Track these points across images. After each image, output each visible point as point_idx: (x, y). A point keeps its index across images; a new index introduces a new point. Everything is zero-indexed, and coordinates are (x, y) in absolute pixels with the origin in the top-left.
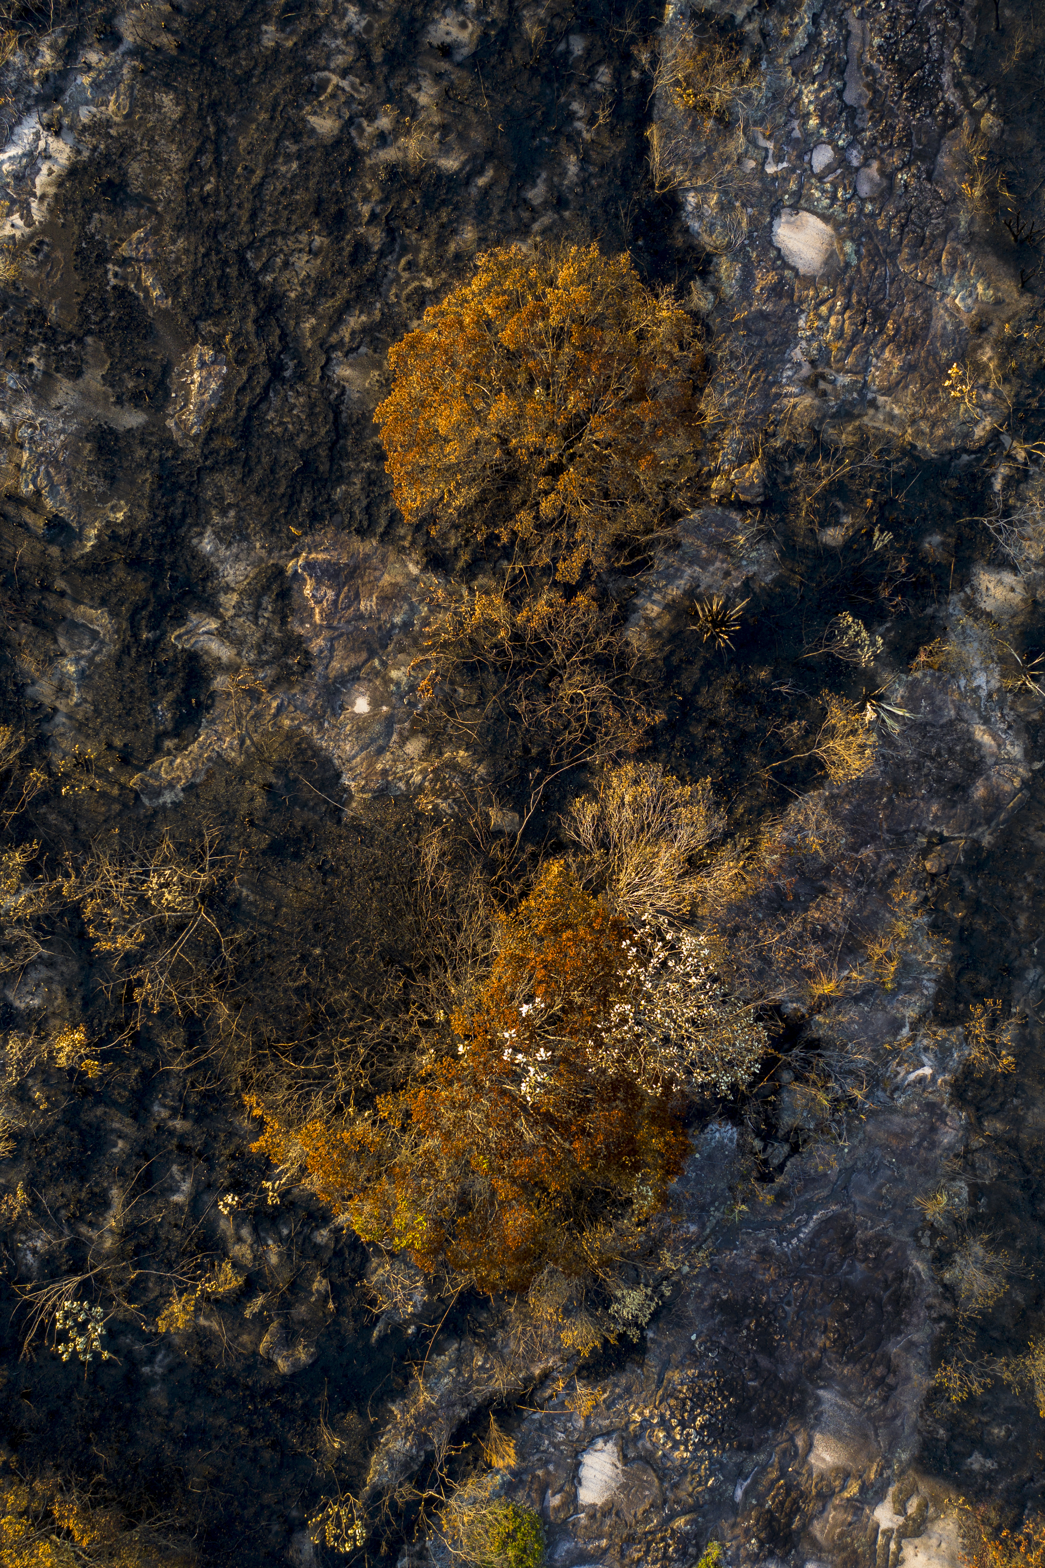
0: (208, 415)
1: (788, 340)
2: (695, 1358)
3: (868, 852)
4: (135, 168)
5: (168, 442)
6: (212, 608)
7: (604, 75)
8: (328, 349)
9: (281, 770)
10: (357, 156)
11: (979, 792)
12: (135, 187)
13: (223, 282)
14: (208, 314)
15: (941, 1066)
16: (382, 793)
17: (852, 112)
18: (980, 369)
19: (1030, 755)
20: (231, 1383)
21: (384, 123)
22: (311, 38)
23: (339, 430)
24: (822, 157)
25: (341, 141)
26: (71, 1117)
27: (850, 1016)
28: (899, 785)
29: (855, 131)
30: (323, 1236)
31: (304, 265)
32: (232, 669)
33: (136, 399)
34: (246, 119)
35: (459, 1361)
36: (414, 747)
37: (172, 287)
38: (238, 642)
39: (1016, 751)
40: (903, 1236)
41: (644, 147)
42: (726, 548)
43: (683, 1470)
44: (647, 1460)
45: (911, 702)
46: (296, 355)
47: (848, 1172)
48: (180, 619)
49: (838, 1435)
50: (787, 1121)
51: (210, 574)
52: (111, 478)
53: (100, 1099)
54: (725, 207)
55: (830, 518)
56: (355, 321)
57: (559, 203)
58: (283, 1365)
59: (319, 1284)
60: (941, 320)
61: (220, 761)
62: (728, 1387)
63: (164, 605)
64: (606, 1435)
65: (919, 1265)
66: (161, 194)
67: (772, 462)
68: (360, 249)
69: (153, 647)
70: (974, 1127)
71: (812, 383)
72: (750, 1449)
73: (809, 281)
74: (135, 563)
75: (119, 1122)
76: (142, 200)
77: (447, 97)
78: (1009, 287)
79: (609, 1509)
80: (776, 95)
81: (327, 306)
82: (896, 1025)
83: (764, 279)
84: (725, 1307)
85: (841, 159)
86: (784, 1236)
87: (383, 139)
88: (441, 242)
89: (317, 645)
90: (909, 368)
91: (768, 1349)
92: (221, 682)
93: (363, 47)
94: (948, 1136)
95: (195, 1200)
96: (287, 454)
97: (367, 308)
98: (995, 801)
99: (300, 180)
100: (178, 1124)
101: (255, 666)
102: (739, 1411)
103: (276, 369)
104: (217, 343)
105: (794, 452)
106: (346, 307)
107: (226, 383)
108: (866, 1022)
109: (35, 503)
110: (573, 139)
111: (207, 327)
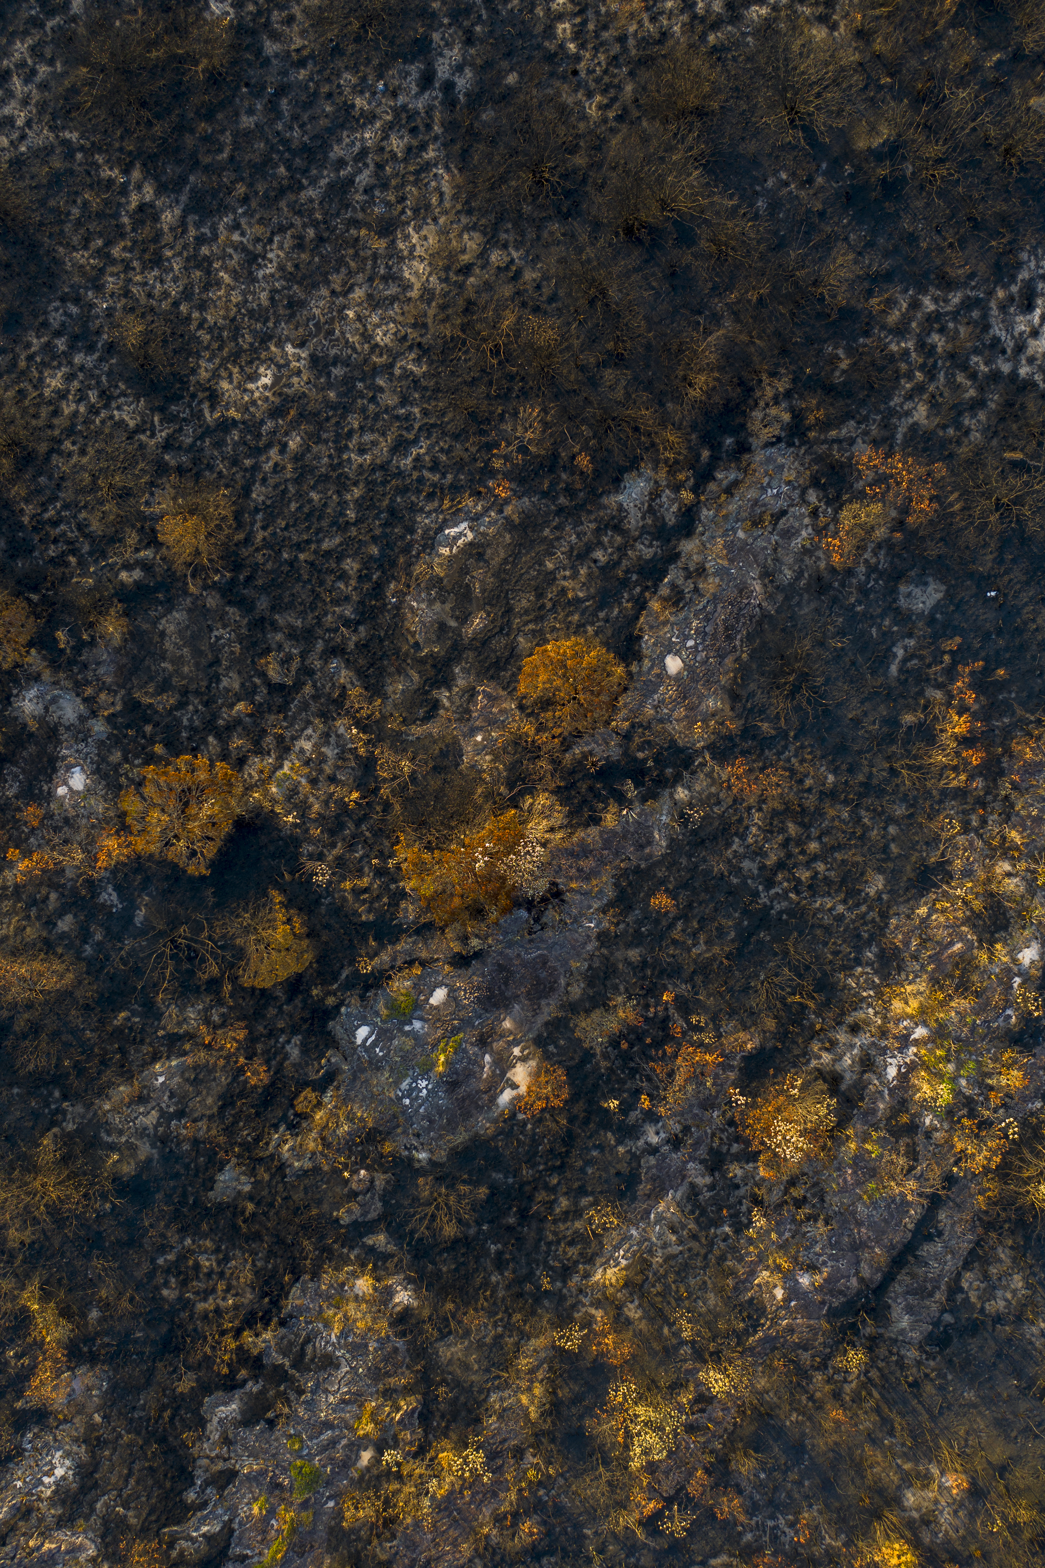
0: (475, 632)
1: (655, 691)
2: (483, 975)
3: (606, 852)
4: (489, 551)
5: (460, 635)
6: (450, 689)
7: (638, 589)
8: (519, 630)
9: (447, 746)
10: (555, 579)
11: (647, 850)
12: (486, 557)
13: (499, 597)
14: (489, 604)
15: (597, 926)
16: (473, 767)
17: (706, 634)
18: (708, 726)
19: (668, 847)
20: (346, 916)
21: (567, 573)
22: (558, 539)
23: (511, 655)
24: (690, 643)
25: (552, 573)
26: (337, 817)
27: (578, 897)
28: (624, 837)
29: (704, 640)
30: (393, 886)
31: (524, 603)
32: (447, 710)
33: (457, 618)
34: (528, 553)
35: (414, 943)
36: (488, 758)
37: (483, 591)
38: (452, 703)
39: (664, 844)
40: (562, 970)
41: (638, 618)
42: (607, 743)
43: (464, 1007)
44: (455, 999)
45: (638, 815)
46: (510, 628)
47: (555, 943)
48: (439, 688)
49: (514, 1020)
50: (544, 920)
51: (454, 679)
52: (439, 638)
53: (349, 816)
54: (655, 644)
55: (641, 749)
56: (531, 626)
57: (607, 621)
58: (364, 918)
59: (385, 900)
60: (703, 707)
61: (430, 734)
62: (489, 989)
63: (436, 682)
64: (447, 986)
65: (562, 982)
66: (493, 563)
67: (633, 726)
68: (543, 606)
69: (427, 693)
70: (598, 949)
71: (655, 707)
72: (487, 1011)
73: (669, 677)
74: (434, 666)
75: (350, 825)
76: (486, 561)
77: (589, 575)
78: (727, 707)
79: (437, 1008)
80: (686, 619)
81: (525, 618)
82: (590, 907)
83: (656, 671)
84: (499, 965)
85: (696, 646)
86: (527, 953)
87: (565, 578)
88: (567, 616)
89: (475, 714)
90: (686, 717)
91: (506, 984)
92: (442, 712)
93: (572, 549)
94: (589, 947)
95: (362, 858)
96: (492, 655)
97: (536, 624)
98: (650, 856)
99: (535, 578)
100: (367, 834)
101: (454, 712)
102: (489, 998)
103: (502, 629)
104: (488, 615)
105: (641, 725)
106: (530, 621)
107: (485, 626)
108: (581, 902)
109: (413, 634)
110: (620, 604)
111: (488, 608)
